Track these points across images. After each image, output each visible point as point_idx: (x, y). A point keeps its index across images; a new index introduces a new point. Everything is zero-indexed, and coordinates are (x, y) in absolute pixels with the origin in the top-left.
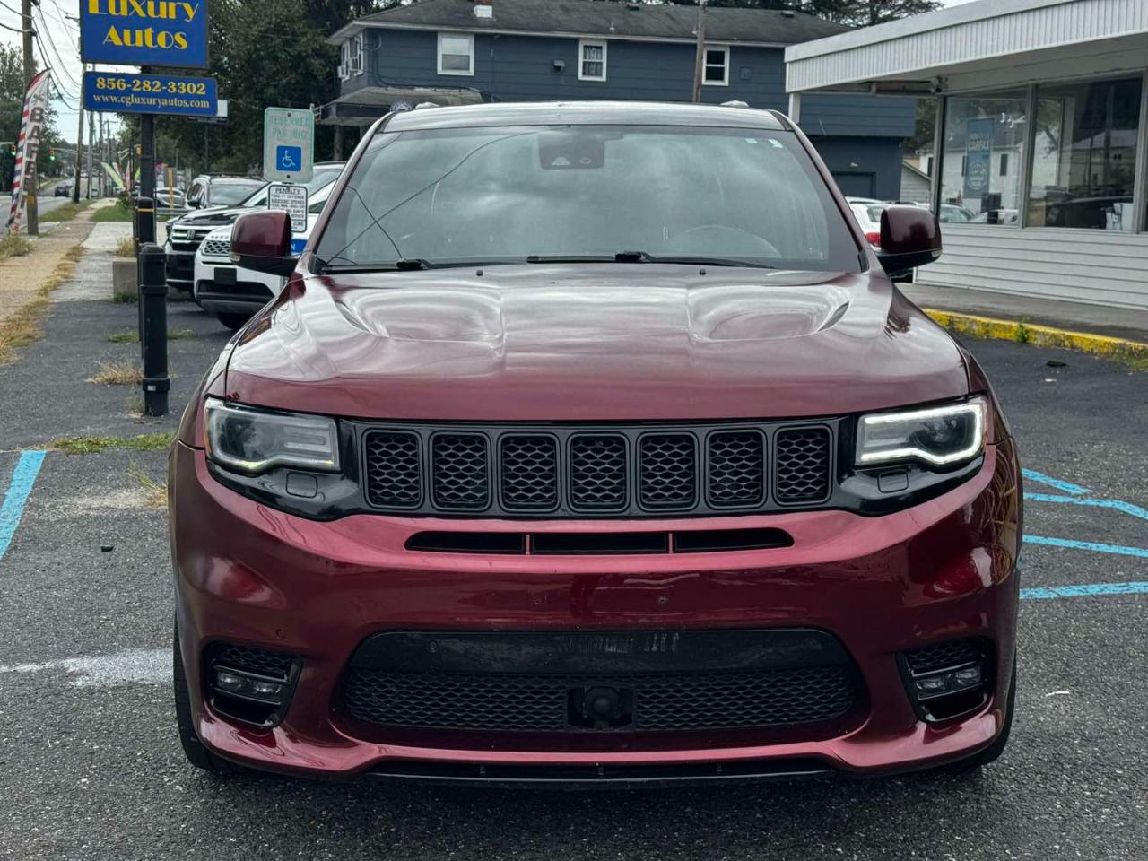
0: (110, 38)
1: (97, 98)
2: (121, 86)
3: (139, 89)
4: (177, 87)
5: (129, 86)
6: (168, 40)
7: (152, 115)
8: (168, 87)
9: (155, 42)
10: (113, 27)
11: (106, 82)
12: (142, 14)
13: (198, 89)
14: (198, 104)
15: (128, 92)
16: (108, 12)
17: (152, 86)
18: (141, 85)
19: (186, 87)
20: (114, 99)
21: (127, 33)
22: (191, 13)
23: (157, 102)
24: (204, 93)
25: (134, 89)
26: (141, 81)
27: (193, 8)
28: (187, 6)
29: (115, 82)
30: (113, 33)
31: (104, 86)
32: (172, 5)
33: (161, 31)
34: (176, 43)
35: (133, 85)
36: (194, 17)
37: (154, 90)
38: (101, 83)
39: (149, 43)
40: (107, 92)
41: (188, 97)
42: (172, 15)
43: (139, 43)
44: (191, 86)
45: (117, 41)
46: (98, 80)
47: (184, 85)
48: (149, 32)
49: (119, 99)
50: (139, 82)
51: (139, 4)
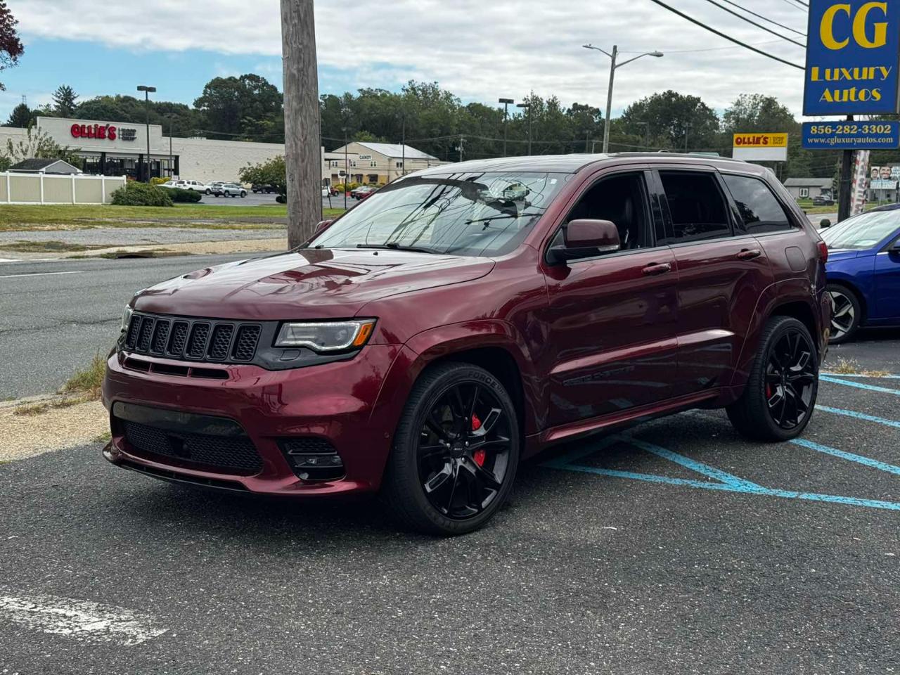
0: (824, 97)
1: (810, 141)
2: (828, 131)
3: (841, 132)
4: (869, 129)
5: (834, 130)
6: (867, 95)
7: (851, 151)
8: (863, 130)
9: (857, 96)
10: (827, 90)
11: (817, 129)
12: (849, 78)
13: (885, 129)
14: (884, 140)
15: (832, 135)
16: (824, 79)
17: (851, 129)
18: (843, 129)
19: (876, 129)
20: (823, 141)
21: (837, 93)
22: (885, 73)
23: (853, 141)
24: (889, 132)
25: (837, 132)
26: (843, 126)
27: (887, 70)
28: (883, 69)
29: (824, 128)
30: (827, 94)
31: (816, 131)
32: (872, 70)
33: (861, 89)
34: (873, 97)
35: (837, 130)
36: (887, 77)
37: (852, 132)
38: (814, 130)
39: (852, 98)
40: (818, 136)
41: (877, 135)
42: (871, 77)
43: (845, 99)
44: (880, 127)
45: (829, 99)
46: (812, 128)
47: (875, 127)
48: (853, 90)
49: (826, 140)
50: (841, 127)
51: (847, 71)
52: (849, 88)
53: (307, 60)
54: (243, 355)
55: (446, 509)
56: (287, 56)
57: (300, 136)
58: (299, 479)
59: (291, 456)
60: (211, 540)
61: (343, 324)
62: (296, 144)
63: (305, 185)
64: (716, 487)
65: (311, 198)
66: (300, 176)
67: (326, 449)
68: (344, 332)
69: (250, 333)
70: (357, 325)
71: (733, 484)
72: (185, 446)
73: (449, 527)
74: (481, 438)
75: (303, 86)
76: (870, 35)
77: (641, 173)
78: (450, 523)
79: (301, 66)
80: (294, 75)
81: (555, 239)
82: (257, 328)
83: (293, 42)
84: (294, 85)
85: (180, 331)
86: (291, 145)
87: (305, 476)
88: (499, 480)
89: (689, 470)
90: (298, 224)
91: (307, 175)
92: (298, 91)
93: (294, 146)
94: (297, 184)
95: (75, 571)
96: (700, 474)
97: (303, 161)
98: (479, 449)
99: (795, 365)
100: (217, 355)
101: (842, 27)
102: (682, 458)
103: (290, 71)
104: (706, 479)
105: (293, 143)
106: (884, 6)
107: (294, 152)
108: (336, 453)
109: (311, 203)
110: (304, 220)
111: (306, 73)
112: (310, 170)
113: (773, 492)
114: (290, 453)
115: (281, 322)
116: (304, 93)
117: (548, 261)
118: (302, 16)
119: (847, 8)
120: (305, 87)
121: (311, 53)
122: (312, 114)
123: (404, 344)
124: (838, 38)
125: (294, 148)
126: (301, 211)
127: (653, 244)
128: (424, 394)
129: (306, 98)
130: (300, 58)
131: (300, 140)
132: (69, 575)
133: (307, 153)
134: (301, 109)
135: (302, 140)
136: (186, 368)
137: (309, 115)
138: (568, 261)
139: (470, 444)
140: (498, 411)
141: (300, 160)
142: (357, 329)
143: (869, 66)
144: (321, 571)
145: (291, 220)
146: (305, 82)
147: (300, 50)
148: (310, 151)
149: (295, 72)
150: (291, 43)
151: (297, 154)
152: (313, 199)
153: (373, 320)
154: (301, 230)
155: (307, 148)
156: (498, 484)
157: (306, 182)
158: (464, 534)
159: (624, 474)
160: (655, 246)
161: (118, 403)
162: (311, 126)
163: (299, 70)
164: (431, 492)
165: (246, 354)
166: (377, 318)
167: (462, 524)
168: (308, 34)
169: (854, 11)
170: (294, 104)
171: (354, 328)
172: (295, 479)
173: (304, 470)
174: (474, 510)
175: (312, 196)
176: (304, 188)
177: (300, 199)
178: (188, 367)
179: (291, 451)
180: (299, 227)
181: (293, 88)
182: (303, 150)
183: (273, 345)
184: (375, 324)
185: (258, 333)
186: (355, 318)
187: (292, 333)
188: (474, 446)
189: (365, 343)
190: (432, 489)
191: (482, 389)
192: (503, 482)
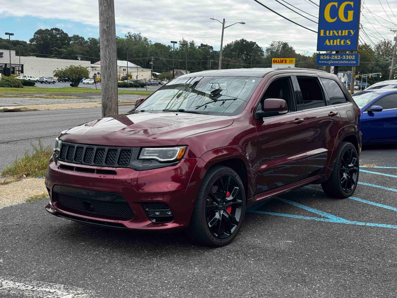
0: (326, 43)
1: (320, 62)
2: (328, 58)
3: (333, 59)
4: (346, 57)
5: (330, 58)
6: (344, 42)
7: (337, 66)
8: (343, 57)
9: (340, 43)
10: (327, 40)
11: (323, 57)
12: (337, 35)
13: (352, 57)
14: (352, 62)
15: (330, 60)
16: (326, 35)
17: (338, 57)
18: (334, 57)
19: (348, 57)
20: (325, 62)
21: (332, 41)
22: (352, 33)
23: (339, 62)
24: (354, 59)
25: (332, 58)
26: (334, 56)
28: (351, 31)
29: (326, 57)
30: (327, 41)
31: (323, 58)
32: (347, 31)
33: (342, 40)
34: (347, 43)
35: (332, 57)
36: (353, 34)
37: (338, 59)
38: (322, 57)
39: (338, 44)
40: (323, 60)
41: (349, 60)
42: (346, 34)
43: (335, 44)
44: (350, 57)
45: (328, 44)
46: (321, 56)
47: (348, 56)
48: (338, 40)
49: (327, 62)
50: (333, 56)
51: (336, 32)
52: (337, 39)
53: (111, 23)
54: (123, 163)
55: (217, 234)
56: (102, 21)
57: (108, 57)
58: (151, 222)
60: (106, 251)
61: (171, 148)
62: (106, 61)
63: (110, 80)
64: (327, 220)
65: (113, 86)
66: (108, 76)
67: (165, 208)
68: (172, 152)
69: (126, 153)
70: (178, 149)
71: (333, 219)
72: (92, 206)
73: (218, 243)
74: (230, 201)
75: (109, 34)
76: (346, 16)
77: (290, 77)
78: (218, 241)
79: (108, 25)
80: (105, 30)
81: (258, 107)
82: (130, 151)
83: (104, 14)
84: (105, 34)
85: (89, 152)
86: (104, 62)
87: (154, 221)
88: (238, 220)
89: (311, 213)
90: (107, 98)
91: (111, 76)
92: (107, 37)
93: (105, 62)
94: (106, 80)
95: (45, 268)
96: (317, 215)
97: (109, 69)
98: (229, 206)
99: (350, 164)
100: (110, 163)
101: (334, 12)
102: (305, 207)
103: (103, 27)
104: (320, 217)
105: (105, 61)
106: (352, 3)
107: (105, 65)
108: (169, 209)
109: (113, 88)
110: (110, 96)
111: (110, 29)
112: (113, 74)
113: (353, 223)
114: (147, 210)
115: (142, 148)
116: (110, 38)
117: (256, 118)
118: (109, 2)
119: (336, 4)
120: (110, 35)
121: (113, 19)
122: (113, 48)
123: (200, 158)
124: (332, 17)
125: (105, 63)
126: (108, 92)
127: (295, 110)
128: (208, 181)
129: (111, 40)
130: (108, 22)
131: (108, 59)
132: (43, 271)
133: (111, 65)
134: (108, 45)
135: (109, 59)
136: (94, 169)
137: (112, 48)
138: (263, 118)
139: (225, 203)
140: (237, 188)
141: (108, 68)
142: (179, 151)
143: (345, 30)
144: (165, 266)
145: (103, 96)
146: (110, 33)
147: (108, 18)
148: (113, 65)
149: (106, 28)
150: (104, 15)
151: (106, 66)
152: (114, 87)
153: (186, 147)
154: (108, 101)
155: (111, 63)
156: (237, 221)
157: (110, 79)
158: (224, 246)
159: (283, 215)
160: (297, 111)
161: (56, 185)
162: (113, 53)
163: (107, 27)
164: (211, 227)
166: (187, 145)
167: (224, 241)
168: (111, 11)
169: (339, 5)
170: (105, 43)
171: (177, 151)
172: (149, 222)
173: (153, 218)
174: (228, 234)
175: (113, 85)
176: (109, 81)
177: (108, 87)
178: (95, 169)
180: (107, 100)
181: (105, 35)
182: (109, 64)
183: (138, 159)
184: (186, 148)
185: (130, 153)
186: (177, 146)
187: (147, 153)
188: (227, 205)
189: (182, 157)
190: (211, 225)
191: (231, 178)
192: (239, 221)
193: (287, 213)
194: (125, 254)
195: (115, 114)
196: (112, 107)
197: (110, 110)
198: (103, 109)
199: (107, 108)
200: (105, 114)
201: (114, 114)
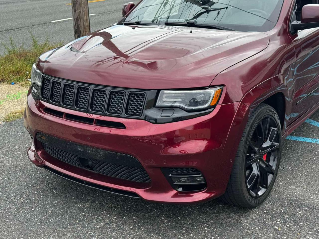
54: (133, 112)
55: (255, 193)
58: (176, 192)
59: (171, 177)
61: (202, 91)
67: (194, 173)
68: (202, 95)
69: (137, 97)
70: (212, 92)
72: (90, 163)
73: (256, 204)
74: (268, 147)
78: (256, 201)
82: (142, 95)
87: (180, 189)
88: (274, 168)
98: (266, 153)
108: (201, 175)
114: (170, 175)
115: (159, 91)
117: (292, 32)
123: (240, 102)
138: (298, 31)
139: (261, 152)
142: (213, 95)
153: (221, 87)
156: (273, 170)
164: (250, 187)
165: (135, 111)
166: (224, 85)
171: (210, 94)
172: (174, 192)
173: (180, 186)
174: (265, 189)
178: (93, 119)
179: (171, 174)
183: (154, 106)
184: (222, 89)
185: (143, 97)
186: (210, 87)
187: (166, 97)
188: (263, 153)
189: (217, 103)
190: (250, 185)
191: (271, 119)
192: (276, 169)
193: (306, 137)
194: (139, 228)
195: (86, 9)
196: (82, 3)
197: (80, 5)
198: (73, 4)
199: (77, 3)
200: (75, 10)
201: (84, 9)
